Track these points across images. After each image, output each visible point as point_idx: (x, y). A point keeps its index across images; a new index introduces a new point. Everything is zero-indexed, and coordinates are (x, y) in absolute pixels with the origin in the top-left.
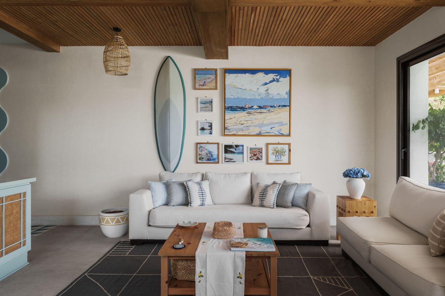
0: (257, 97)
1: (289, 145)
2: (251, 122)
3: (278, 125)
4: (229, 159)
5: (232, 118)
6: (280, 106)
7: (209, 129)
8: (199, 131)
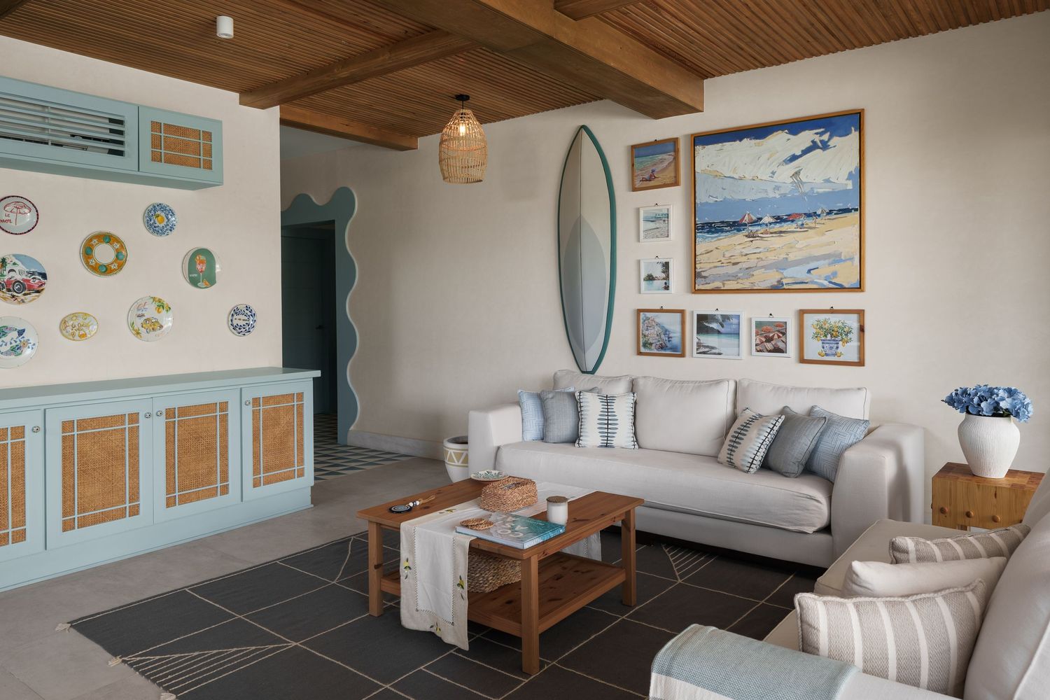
0: (771, 195)
1: (861, 313)
2: (758, 258)
3: (827, 261)
4: (708, 347)
5: (712, 251)
6: (830, 211)
7: (664, 279)
8: (643, 284)
